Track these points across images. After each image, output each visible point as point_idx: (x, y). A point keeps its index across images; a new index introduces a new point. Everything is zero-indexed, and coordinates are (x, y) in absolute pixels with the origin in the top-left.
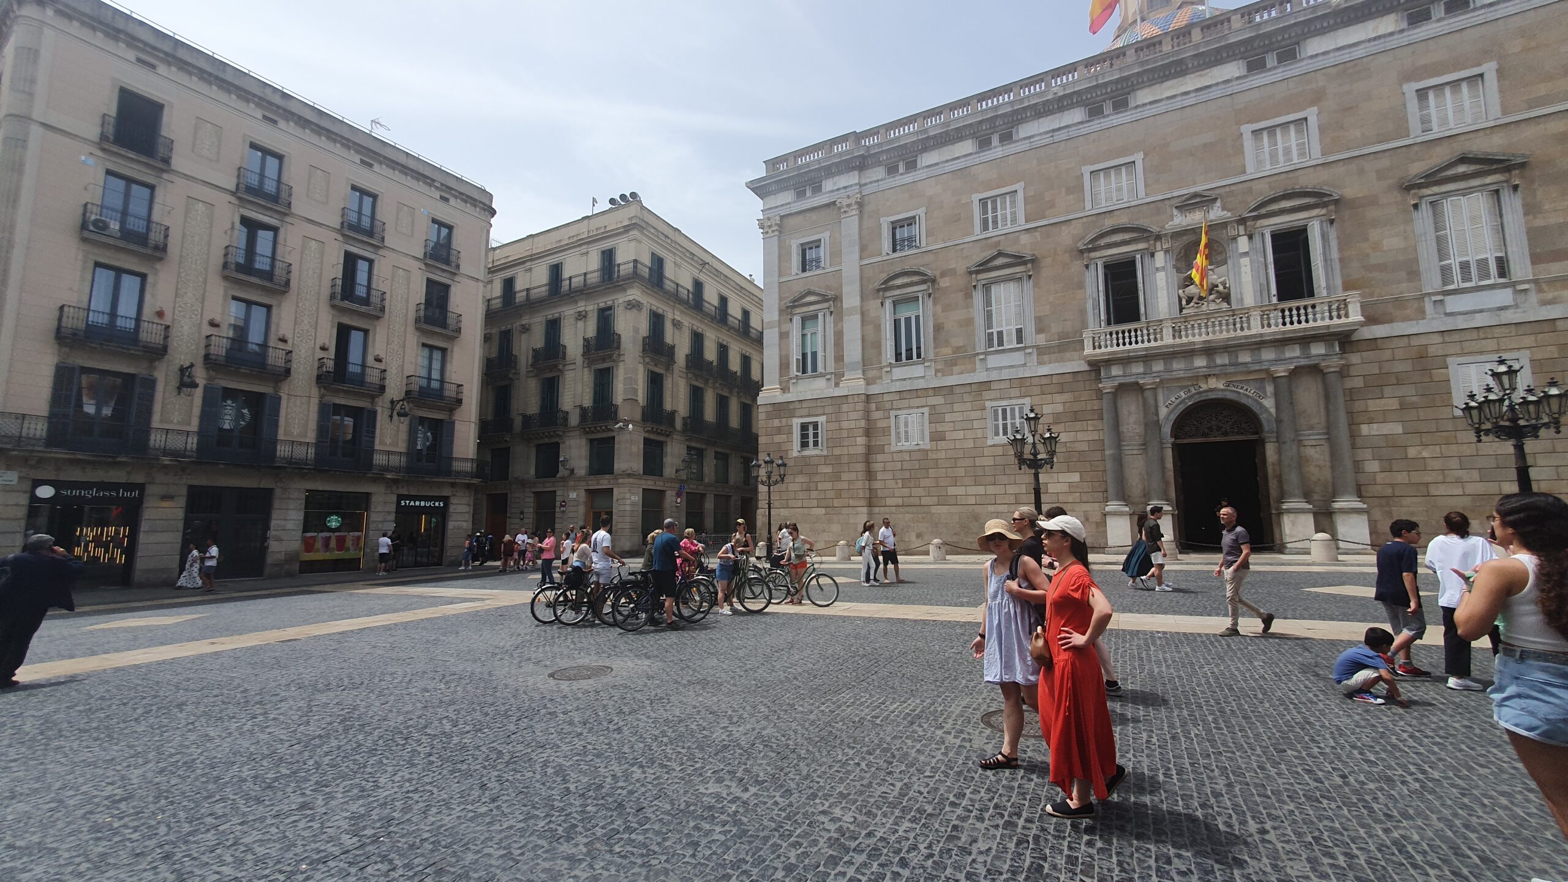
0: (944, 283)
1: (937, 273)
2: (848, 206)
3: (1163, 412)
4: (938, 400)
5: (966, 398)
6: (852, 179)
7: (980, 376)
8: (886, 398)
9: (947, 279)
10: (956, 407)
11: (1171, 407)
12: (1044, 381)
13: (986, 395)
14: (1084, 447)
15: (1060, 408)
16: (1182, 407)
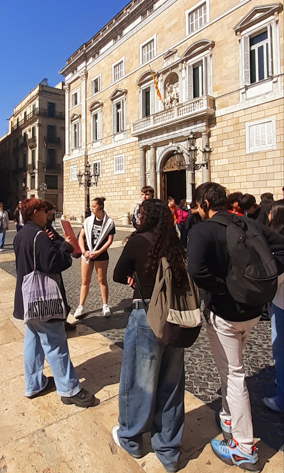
0: (105, 105)
1: (103, 102)
2: (83, 76)
3: (158, 157)
4: (103, 156)
5: (110, 155)
6: (84, 64)
7: (112, 145)
8: (93, 156)
9: (106, 103)
10: (108, 159)
11: (160, 155)
12: (128, 145)
13: (115, 153)
14: (137, 174)
15: (131, 158)
16: (163, 155)
